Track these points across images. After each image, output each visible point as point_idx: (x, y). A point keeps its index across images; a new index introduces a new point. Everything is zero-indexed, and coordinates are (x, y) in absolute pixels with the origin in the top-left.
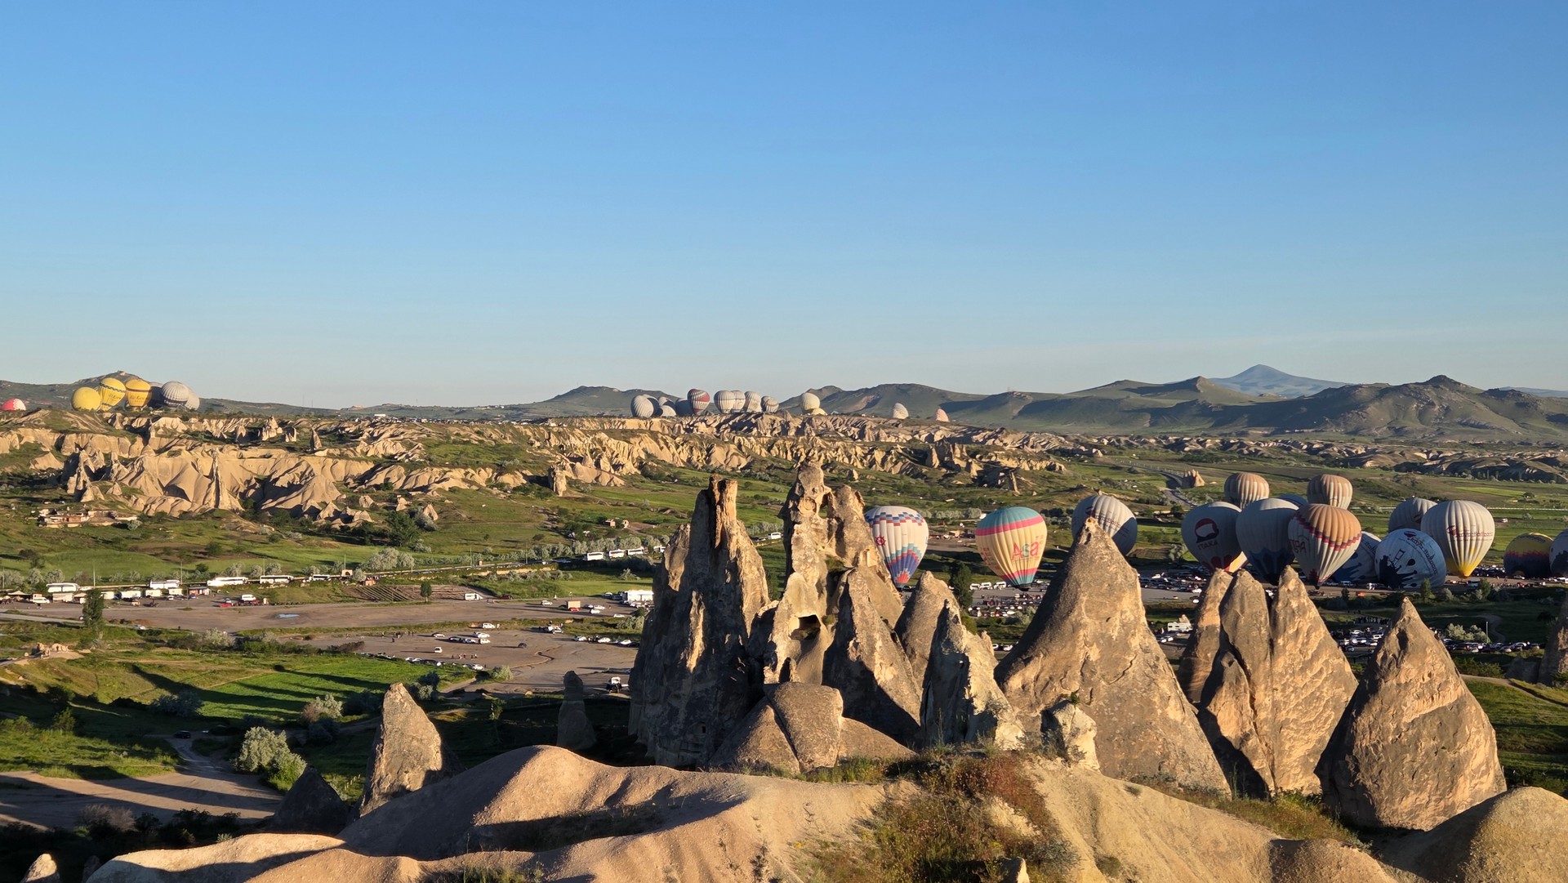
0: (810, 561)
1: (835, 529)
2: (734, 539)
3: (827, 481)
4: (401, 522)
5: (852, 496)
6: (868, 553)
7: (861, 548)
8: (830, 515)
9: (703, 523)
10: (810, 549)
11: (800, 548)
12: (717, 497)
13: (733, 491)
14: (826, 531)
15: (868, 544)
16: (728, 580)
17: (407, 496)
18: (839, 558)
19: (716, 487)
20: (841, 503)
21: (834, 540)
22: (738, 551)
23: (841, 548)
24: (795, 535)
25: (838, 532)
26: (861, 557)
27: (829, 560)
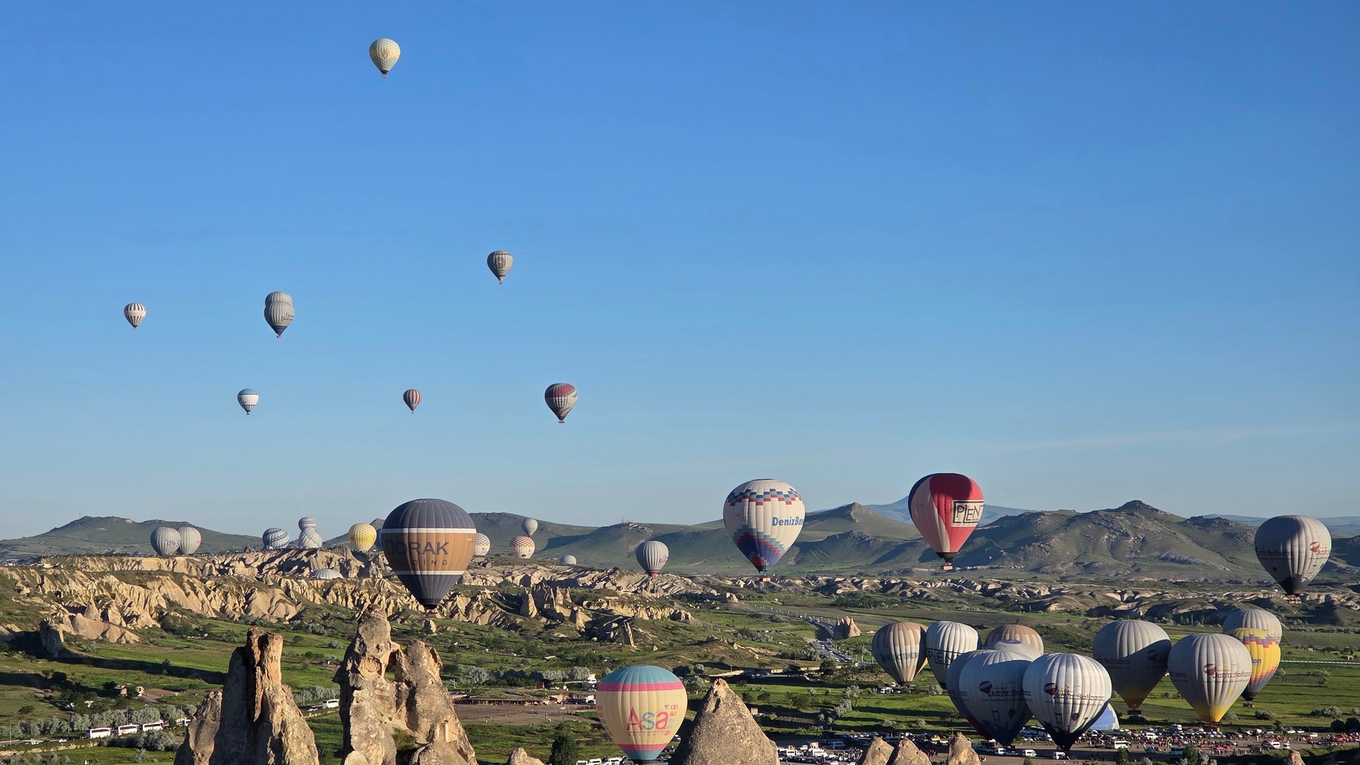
0: (373, 736)
1: (405, 696)
2: (278, 709)
3: (395, 635)
5: (426, 654)
6: (447, 726)
7: (437, 720)
8: (399, 679)
9: (238, 690)
10: (373, 722)
11: (361, 720)
12: (257, 657)
13: (277, 648)
14: (393, 699)
15: (446, 714)
16: (271, 761)
18: (410, 732)
19: (256, 642)
20: (413, 663)
21: (404, 709)
22: (284, 725)
23: (413, 722)
24: (354, 703)
25: (409, 700)
26: (438, 731)
27: (397, 735)
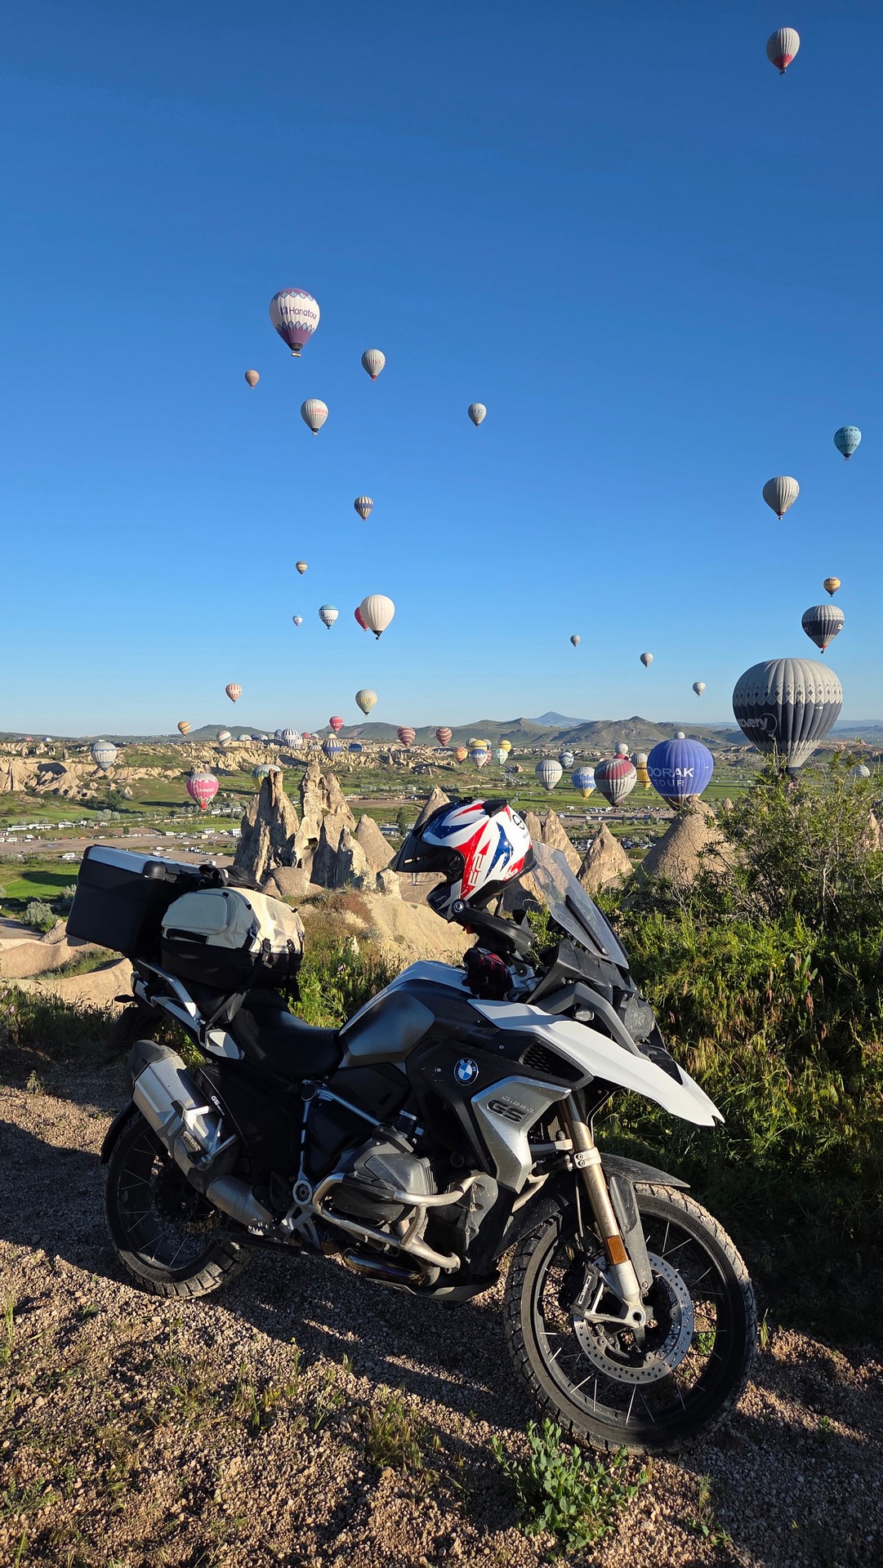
0: (313, 811)
1: (326, 795)
2: (282, 801)
4: (112, 796)
5: (334, 779)
6: (342, 806)
7: (339, 804)
8: (323, 788)
9: (266, 794)
10: (312, 805)
11: (308, 804)
12: (273, 781)
13: (279, 777)
14: (321, 797)
15: (343, 801)
16: (280, 822)
17: (116, 783)
18: (328, 809)
19: (271, 775)
20: (329, 782)
21: (326, 800)
22: (284, 807)
23: (329, 807)
24: (306, 797)
25: (328, 797)
26: (338, 809)
27: (323, 811)
